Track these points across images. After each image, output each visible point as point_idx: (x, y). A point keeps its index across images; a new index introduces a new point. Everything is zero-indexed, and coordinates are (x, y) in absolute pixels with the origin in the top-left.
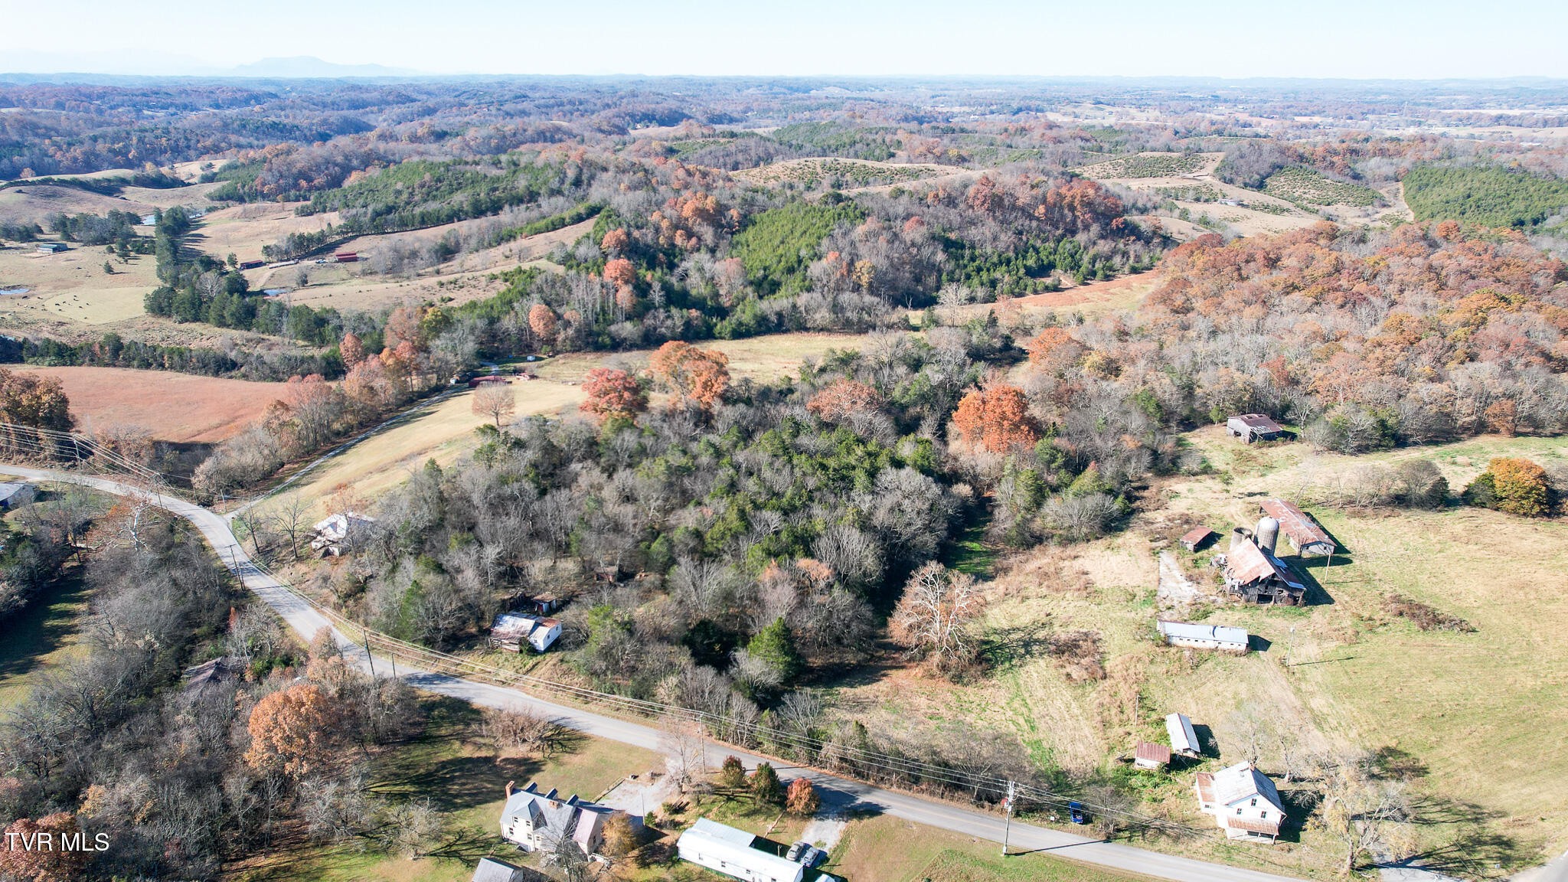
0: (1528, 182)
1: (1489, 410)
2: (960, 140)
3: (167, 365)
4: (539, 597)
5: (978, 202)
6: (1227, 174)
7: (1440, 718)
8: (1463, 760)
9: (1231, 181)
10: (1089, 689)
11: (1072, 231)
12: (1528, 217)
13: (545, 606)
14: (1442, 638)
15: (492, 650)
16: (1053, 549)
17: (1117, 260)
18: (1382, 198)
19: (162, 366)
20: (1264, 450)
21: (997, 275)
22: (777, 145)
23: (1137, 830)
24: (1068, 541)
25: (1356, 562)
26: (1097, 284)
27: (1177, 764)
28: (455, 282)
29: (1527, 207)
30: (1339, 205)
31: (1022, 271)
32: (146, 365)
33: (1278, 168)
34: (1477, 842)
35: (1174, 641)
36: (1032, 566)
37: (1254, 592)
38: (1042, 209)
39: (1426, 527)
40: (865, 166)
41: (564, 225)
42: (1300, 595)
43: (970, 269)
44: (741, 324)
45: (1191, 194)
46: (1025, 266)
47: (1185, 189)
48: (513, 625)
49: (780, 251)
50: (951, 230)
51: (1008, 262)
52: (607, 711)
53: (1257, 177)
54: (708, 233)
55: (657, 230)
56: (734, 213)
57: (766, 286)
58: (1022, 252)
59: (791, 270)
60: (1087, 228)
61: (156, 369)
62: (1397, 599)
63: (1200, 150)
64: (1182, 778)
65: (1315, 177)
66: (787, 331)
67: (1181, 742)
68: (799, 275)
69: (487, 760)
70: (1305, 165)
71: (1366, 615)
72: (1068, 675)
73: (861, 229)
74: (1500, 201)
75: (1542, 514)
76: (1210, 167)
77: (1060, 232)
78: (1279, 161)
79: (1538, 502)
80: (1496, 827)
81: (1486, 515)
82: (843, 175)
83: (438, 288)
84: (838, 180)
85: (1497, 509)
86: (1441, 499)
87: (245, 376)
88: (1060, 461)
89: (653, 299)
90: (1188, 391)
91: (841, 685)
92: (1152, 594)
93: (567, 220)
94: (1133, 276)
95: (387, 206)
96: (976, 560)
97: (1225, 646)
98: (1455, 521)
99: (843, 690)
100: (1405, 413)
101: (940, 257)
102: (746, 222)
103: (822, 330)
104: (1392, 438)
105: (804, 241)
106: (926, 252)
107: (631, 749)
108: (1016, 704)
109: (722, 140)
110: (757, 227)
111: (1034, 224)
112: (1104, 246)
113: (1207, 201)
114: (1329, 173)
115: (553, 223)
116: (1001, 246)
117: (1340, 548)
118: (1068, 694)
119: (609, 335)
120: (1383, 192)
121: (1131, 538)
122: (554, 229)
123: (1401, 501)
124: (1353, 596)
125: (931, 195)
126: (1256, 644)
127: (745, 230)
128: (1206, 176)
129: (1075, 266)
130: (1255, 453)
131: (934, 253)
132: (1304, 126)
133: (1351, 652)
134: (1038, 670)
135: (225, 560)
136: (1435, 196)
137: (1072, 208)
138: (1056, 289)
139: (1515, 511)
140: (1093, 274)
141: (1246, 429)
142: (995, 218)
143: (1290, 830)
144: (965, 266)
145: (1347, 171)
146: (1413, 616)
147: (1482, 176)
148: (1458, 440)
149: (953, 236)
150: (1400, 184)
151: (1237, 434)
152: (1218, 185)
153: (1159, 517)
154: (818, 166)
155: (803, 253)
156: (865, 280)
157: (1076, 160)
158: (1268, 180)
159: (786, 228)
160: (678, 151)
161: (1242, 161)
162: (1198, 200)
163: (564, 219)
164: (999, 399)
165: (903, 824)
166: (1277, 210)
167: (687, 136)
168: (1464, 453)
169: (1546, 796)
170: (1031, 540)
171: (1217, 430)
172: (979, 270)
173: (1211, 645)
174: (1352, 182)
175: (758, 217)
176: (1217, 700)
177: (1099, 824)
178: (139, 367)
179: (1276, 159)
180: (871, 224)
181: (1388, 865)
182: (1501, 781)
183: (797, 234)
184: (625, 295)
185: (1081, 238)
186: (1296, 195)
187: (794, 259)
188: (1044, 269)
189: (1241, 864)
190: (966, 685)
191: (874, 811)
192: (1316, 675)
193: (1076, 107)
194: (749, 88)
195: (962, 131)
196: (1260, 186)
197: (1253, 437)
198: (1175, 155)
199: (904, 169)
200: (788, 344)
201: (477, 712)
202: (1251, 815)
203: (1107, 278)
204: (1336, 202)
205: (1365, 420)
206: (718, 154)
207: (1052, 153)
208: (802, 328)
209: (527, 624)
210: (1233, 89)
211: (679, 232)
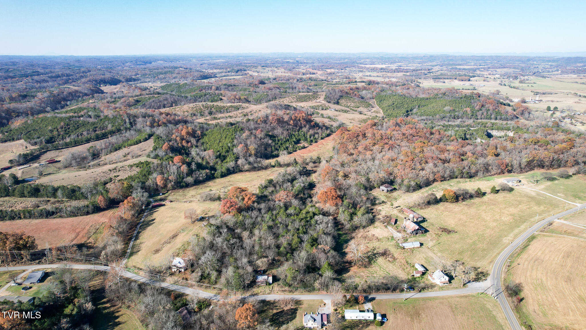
0: (406, 99)
1: (435, 177)
2: (235, 89)
3: (22, 217)
4: (259, 269)
5: (273, 121)
6: (328, 100)
7: (461, 253)
8: (469, 260)
9: (330, 102)
10: (395, 262)
11: (301, 128)
12: (409, 109)
13: (262, 272)
14: (452, 235)
15: (259, 286)
16: (361, 230)
17: (316, 136)
18: (371, 105)
19: (20, 218)
20: (391, 194)
21: (287, 145)
22: (177, 97)
23: (424, 288)
24: (364, 227)
25: (428, 221)
26: (314, 144)
27: (423, 274)
28: (115, 169)
29: (408, 106)
30: (361, 108)
31: (293, 143)
32: (12, 218)
33: (341, 97)
34: (478, 274)
35: (405, 247)
36: (359, 235)
37: (414, 233)
38: (292, 122)
39: (437, 209)
40: (218, 105)
41: (141, 142)
42: (423, 231)
43: (279, 144)
44: (222, 172)
45: (320, 108)
46: (293, 141)
47: (318, 106)
48: (261, 278)
49: (221, 145)
50: (269, 132)
51: (288, 140)
52: (299, 293)
53: (336, 100)
54: (193, 141)
55: (176, 141)
56: (199, 132)
57: (222, 157)
58: (291, 136)
59: (228, 151)
60: (305, 126)
61: (18, 219)
62: (440, 228)
63: (317, 92)
64: (425, 276)
65: (352, 99)
66: (236, 173)
67: (422, 269)
68: (231, 152)
69: (282, 312)
70: (348, 95)
71: (437, 233)
72: (389, 261)
73: (244, 135)
74: (401, 105)
75: (456, 202)
76: (322, 98)
77: (298, 128)
78: (341, 94)
79: (455, 199)
80: (480, 270)
81: (446, 204)
82: (211, 109)
83: (109, 172)
84: (210, 111)
85: (447, 202)
86: (437, 201)
87: (61, 217)
88: (351, 206)
89: (193, 168)
90: (368, 180)
91: (343, 274)
92: (392, 237)
93: (142, 140)
94: (322, 140)
95: (50, 137)
96: (344, 236)
97: (416, 246)
98: (441, 206)
99: (344, 275)
100: (421, 180)
101: (270, 142)
102: (203, 135)
103: (247, 171)
104: (419, 187)
105: (227, 141)
106: (266, 140)
107: (314, 300)
108: (382, 269)
109: (156, 96)
110: (207, 136)
111: (291, 127)
112: (311, 132)
113: (325, 109)
114: (355, 97)
115: (136, 142)
116: (285, 135)
117: (424, 218)
118: (391, 264)
119: (185, 182)
120: (370, 102)
121: (377, 224)
122: (137, 144)
123: (429, 203)
124: (432, 229)
125: (259, 120)
126: (422, 244)
127: (203, 138)
128: (321, 100)
129: (306, 140)
130: (390, 195)
131: (268, 141)
132: (330, 74)
133: (438, 242)
134: (381, 260)
135: (141, 281)
136: (386, 104)
137: (299, 120)
138: (304, 148)
139: (451, 202)
140: (312, 141)
141: (385, 189)
142: (279, 126)
143: (450, 281)
144: (278, 144)
145: (360, 96)
146: (445, 231)
147: (395, 97)
148: (431, 185)
149: (270, 134)
150: (374, 100)
151: (383, 190)
152: (327, 104)
153: (380, 217)
154: (201, 106)
155: (229, 145)
156: (253, 152)
157: (279, 96)
158: (339, 101)
159: (219, 137)
160: (140, 101)
161: (331, 95)
162: (323, 109)
163: (140, 140)
164: (330, 191)
165: (382, 300)
166: (346, 112)
167: (141, 95)
168: (434, 188)
169: (484, 263)
170: (355, 228)
171: (377, 189)
172: (282, 144)
173: (413, 247)
174: (361, 100)
175: (206, 133)
176: (421, 259)
177: (416, 289)
178: (10, 220)
179: (340, 94)
180: (247, 133)
181: (467, 283)
182: (476, 262)
183: (224, 138)
184: (184, 168)
185: (304, 130)
186: (348, 105)
187: (227, 148)
188: (298, 142)
189: (445, 290)
190: (368, 268)
191: (373, 299)
192: (435, 249)
193: (256, 68)
194: (127, 63)
195: (234, 85)
196: (338, 103)
197: (388, 191)
198: (310, 94)
199: (231, 106)
200: (239, 177)
201: (269, 302)
202: (443, 280)
203: (316, 142)
204: (360, 107)
205: (413, 183)
206: (156, 101)
207: (271, 94)
208: (241, 171)
209: (266, 277)
210: (300, 57)
211: (184, 141)
